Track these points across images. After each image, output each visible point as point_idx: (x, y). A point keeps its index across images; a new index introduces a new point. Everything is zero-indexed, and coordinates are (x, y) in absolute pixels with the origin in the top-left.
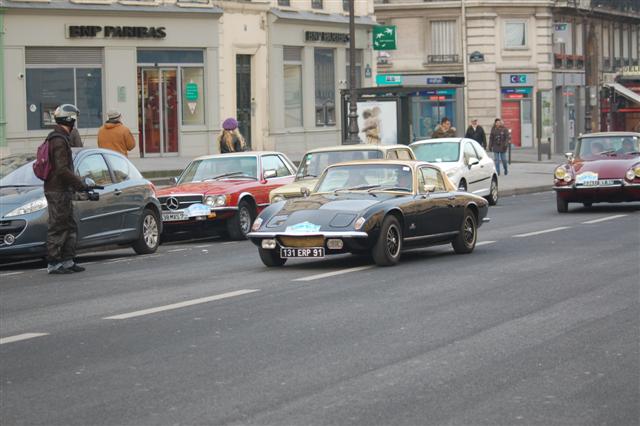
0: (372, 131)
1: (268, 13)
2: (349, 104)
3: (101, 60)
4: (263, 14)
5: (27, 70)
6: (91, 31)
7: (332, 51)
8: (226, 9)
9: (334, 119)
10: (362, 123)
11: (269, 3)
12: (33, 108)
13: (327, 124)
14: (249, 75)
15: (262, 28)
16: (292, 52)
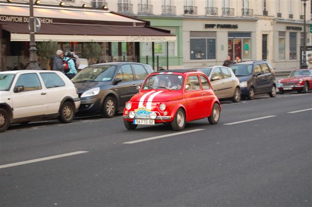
0: (310, 61)
1: (274, 20)
2: (303, 52)
3: (215, 36)
4: (272, 20)
5: (191, 39)
6: (212, 26)
7: (295, 33)
8: (259, 18)
9: (296, 57)
10: (307, 58)
11: (273, 16)
12: (192, 52)
13: (294, 59)
14: (266, 41)
15: (272, 25)
16: (282, 33)
